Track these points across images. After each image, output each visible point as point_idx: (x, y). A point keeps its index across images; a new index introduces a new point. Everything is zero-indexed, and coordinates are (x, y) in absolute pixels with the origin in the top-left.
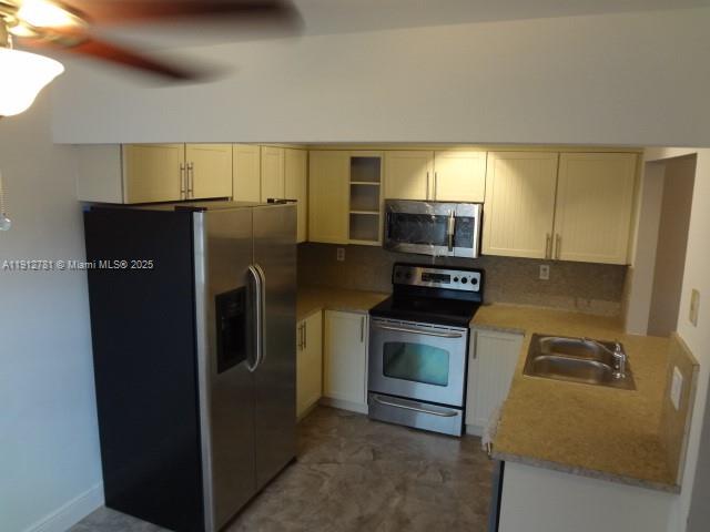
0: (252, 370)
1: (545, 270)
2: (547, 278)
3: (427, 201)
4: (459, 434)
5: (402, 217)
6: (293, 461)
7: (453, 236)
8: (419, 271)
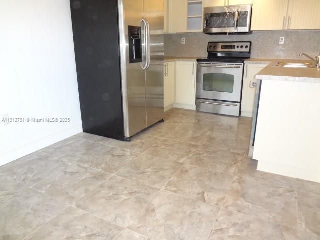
0: (144, 69)
1: (282, 39)
2: (283, 43)
3: (225, 6)
4: (238, 115)
5: (212, 15)
6: (162, 121)
7: (237, 22)
8: (221, 45)
